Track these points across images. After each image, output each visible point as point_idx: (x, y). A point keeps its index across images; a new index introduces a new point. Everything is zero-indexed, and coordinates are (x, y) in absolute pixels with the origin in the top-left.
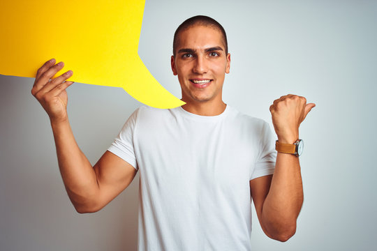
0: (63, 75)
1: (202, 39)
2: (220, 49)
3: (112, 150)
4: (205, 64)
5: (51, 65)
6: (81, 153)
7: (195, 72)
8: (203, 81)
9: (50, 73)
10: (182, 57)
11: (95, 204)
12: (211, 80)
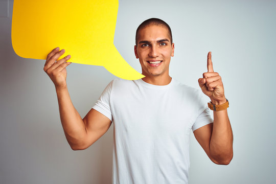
0: (64, 58)
1: (155, 34)
2: (167, 40)
3: (95, 108)
4: (157, 51)
5: (56, 52)
6: (75, 110)
7: (150, 57)
8: (156, 62)
9: (56, 57)
10: (142, 46)
11: (84, 144)
12: (162, 61)
